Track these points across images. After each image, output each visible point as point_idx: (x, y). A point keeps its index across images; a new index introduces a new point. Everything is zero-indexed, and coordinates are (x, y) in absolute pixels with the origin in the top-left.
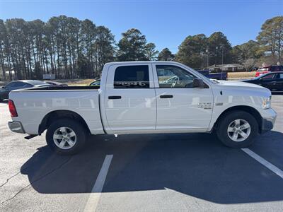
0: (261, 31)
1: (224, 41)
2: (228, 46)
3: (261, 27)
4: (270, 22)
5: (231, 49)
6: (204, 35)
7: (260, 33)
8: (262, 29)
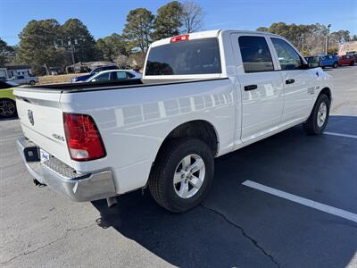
0: (127, 23)
1: (84, 32)
2: (90, 38)
3: (126, 18)
4: (134, 13)
5: (94, 42)
6: (55, 21)
7: (127, 26)
8: (128, 20)
